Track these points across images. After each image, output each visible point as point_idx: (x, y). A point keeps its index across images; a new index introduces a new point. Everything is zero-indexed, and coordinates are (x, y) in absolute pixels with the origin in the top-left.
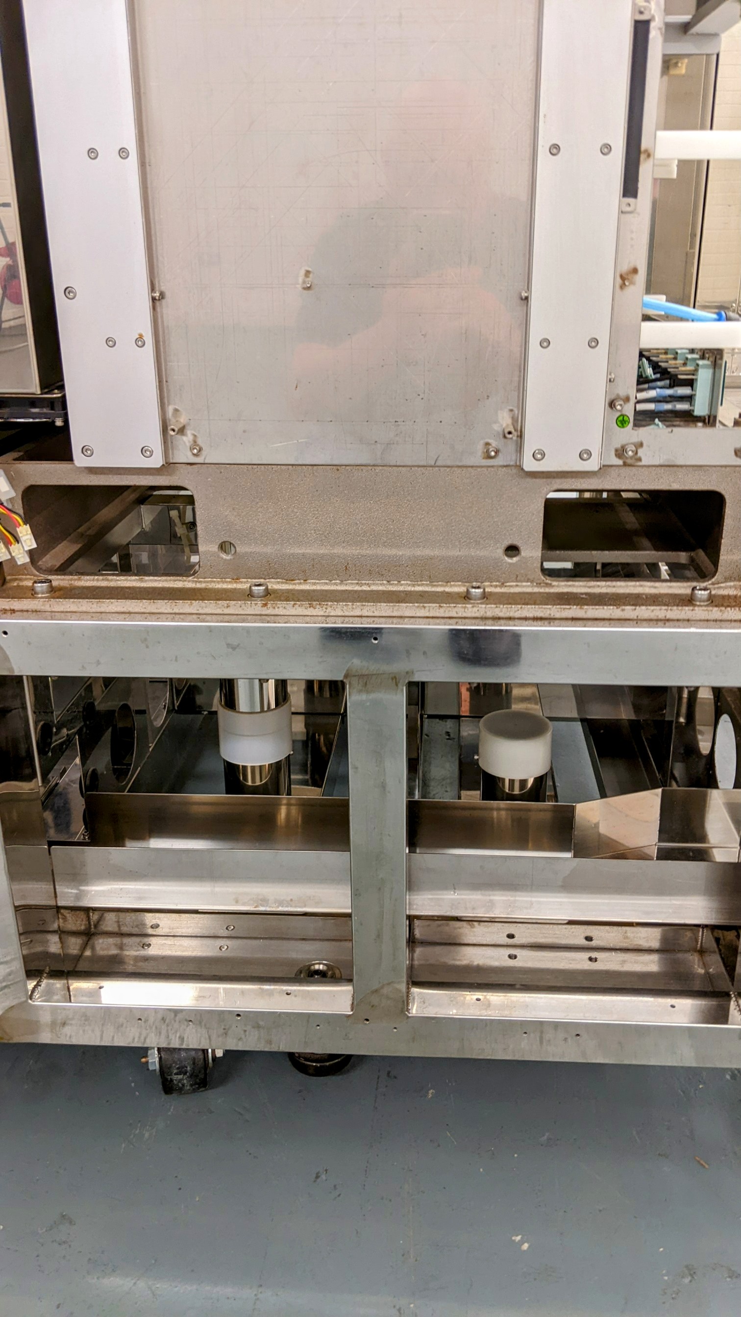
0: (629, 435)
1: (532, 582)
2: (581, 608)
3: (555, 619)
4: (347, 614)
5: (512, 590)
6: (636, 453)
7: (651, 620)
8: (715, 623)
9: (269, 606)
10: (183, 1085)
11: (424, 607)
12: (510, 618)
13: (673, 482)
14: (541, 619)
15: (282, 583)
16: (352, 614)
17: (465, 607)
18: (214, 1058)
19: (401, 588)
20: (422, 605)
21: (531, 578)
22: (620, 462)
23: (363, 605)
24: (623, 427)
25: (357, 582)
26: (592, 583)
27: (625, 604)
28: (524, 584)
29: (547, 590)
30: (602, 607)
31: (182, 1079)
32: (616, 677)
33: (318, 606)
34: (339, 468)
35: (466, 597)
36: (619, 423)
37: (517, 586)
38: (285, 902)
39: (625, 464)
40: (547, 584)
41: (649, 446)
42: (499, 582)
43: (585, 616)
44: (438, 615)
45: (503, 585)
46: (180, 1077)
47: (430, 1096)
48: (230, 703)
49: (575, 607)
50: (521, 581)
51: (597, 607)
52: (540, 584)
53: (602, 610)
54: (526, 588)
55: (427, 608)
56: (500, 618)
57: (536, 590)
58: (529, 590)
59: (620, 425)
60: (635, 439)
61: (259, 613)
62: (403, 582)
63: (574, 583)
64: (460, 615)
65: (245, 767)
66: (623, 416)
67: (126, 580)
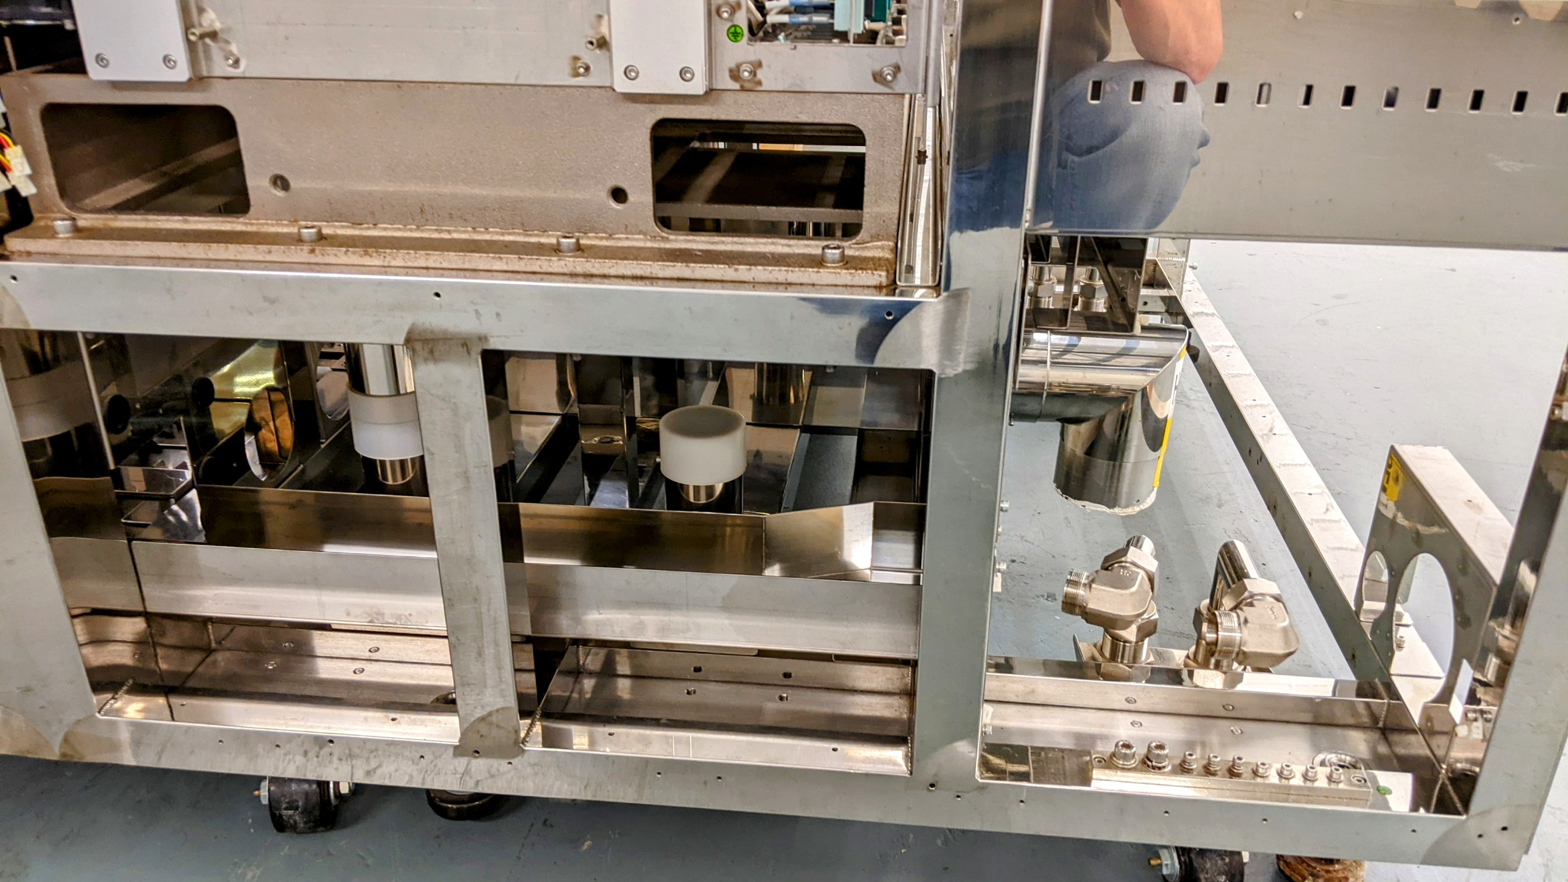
0: (744, 51)
1: (645, 234)
2: (688, 266)
3: (658, 278)
4: (410, 264)
5: (620, 244)
6: (755, 75)
7: (770, 283)
8: (844, 289)
9: (317, 252)
10: (295, 822)
11: (501, 258)
12: (605, 276)
13: (801, 113)
14: (642, 278)
15: (347, 227)
16: (416, 264)
17: (550, 260)
18: (338, 795)
19: (487, 237)
20: (497, 256)
21: (643, 228)
22: (737, 86)
23: (428, 254)
24: (737, 41)
25: (436, 228)
26: (717, 239)
27: (740, 264)
28: (636, 236)
29: (663, 245)
30: (710, 265)
31: (294, 815)
32: (726, 351)
33: (374, 254)
34: (400, 84)
35: (556, 250)
36: (730, 35)
37: (627, 238)
38: (403, 617)
39: (743, 89)
40: (663, 237)
41: (769, 67)
42: (606, 233)
43: (693, 277)
44: (517, 268)
45: (610, 237)
46: (291, 812)
47: (585, 847)
48: (358, 382)
49: (680, 264)
50: (633, 234)
51: (705, 265)
52: (655, 237)
53: (712, 269)
54: (638, 242)
55: (504, 260)
56: (592, 276)
57: (649, 244)
58: (641, 244)
59: (732, 38)
60: (753, 58)
61: (307, 260)
62: (491, 229)
63: (695, 238)
64: (544, 270)
65: (383, 463)
66: (735, 26)
67: (168, 220)
